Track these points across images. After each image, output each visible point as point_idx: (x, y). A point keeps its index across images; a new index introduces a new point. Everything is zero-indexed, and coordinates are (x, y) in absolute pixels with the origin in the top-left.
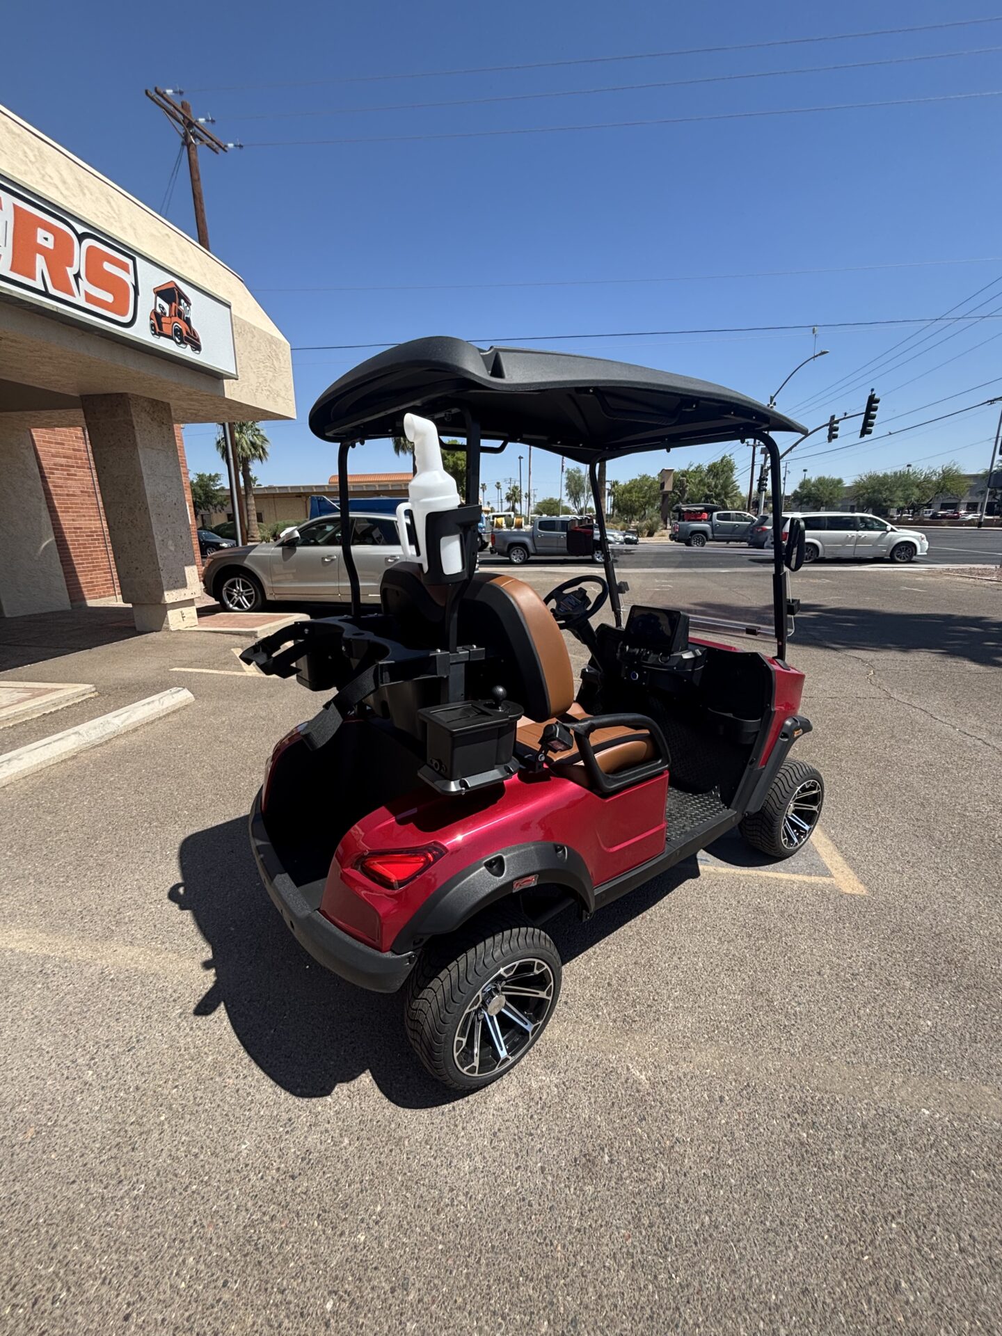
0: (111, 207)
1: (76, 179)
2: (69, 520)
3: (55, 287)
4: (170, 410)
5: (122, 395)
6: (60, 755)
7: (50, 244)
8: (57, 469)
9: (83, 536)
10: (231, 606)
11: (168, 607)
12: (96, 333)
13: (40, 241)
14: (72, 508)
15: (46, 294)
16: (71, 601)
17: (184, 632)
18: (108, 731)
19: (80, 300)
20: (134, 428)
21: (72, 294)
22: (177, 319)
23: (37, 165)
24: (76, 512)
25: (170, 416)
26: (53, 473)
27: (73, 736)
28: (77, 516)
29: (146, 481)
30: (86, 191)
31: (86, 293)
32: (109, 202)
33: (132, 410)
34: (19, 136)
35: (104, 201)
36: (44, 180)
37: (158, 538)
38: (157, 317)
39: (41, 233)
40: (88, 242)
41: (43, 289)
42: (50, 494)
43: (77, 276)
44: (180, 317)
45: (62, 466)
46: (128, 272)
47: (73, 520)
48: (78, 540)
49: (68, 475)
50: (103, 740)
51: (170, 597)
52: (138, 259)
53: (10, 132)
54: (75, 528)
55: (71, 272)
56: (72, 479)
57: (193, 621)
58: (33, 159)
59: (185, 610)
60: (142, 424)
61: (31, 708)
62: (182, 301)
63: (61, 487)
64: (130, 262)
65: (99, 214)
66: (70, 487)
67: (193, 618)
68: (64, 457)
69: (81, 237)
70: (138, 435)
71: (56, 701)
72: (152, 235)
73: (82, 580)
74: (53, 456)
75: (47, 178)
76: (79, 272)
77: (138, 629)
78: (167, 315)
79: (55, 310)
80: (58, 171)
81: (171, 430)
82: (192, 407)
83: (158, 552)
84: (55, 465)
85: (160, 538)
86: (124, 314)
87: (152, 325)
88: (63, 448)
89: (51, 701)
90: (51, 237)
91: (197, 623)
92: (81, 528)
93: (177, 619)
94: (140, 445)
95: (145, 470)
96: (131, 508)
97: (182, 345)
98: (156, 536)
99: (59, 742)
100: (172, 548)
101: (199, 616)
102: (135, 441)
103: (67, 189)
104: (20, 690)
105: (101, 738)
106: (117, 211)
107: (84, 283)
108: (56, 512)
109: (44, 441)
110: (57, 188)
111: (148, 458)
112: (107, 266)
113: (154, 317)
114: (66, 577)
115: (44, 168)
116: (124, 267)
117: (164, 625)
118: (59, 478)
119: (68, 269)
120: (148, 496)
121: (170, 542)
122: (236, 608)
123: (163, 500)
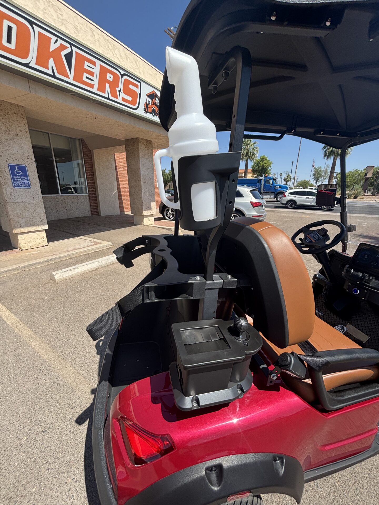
0: (137, 64)
1: (125, 55)
2: (122, 185)
3: (112, 96)
4: (152, 143)
5: (137, 138)
6: (91, 269)
7: (111, 79)
8: (121, 167)
9: (126, 190)
10: (167, 218)
11: (144, 216)
12: (125, 113)
13: (108, 78)
14: (124, 180)
15: (108, 99)
16: (120, 212)
17: (149, 226)
18: (109, 262)
19: (120, 101)
20: (139, 150)
21: (117, 98)
22: (154, 106)
23: (113, 50)
24: (125, 182)
25: (152, 146)
26: (119, 169)
27: (96, 262)
28: (125, 183)
29: (141, 170)
30: (128, 59)
31: (122, 98)
32: (136, 63)
33: (139, 144)
34: (107, 40)
35: (134, 62)
36: (114, 56)
37: (143, 191)
38: (147, 105)
39: (109, 75)
40: (125, 77)
41: (108, 97)
42: (118, 176)
43: (120, 91)
44: (155, 105)
45: (122, 166)
46: (138, 88)
47: (124, 185)
48: (124, 191)
49: (124, 169)
50: (107, 265)
51: (145, 213)
52: (142, 83)
53: (104, 39)
54: (124, 187)
55: (118, 89)
56: (124, 171)
57: (152, 222)
58: (111, 48)
59: (150, 218)
60: (142, 149)
61: (91, 249)
62: (157, 98)
63: (121, 173)
64: (139, 84)
65: (132, 68)
66: (124, 173)
67: (153, 221)
68: (123, 163)
69: (122, 76)
70: (140, 153)
71: (99, 248)
72: (150, 74)
73: (124, 205)
74: (120, 163)
75: (115, 55)
76: (120, 90)
77: (135, 224)
78: (151, 104)
79: (111, 105)
80: (119, 52)
81: (152, 151)
82: (160, 142)
83: (143, 196)
84: (120, 166)
85: (144, 191)
86: (135, 105)
87: (145, 109)
88: (123, 160)
89: (98, 247)
90: (112, 76)
91: (154, 223)
92: (126, 187)
93: (147, 221)
94: (140, 156)
95: (141, 166)
96: (136, 180)
97: (155, 116)
98: (142, 191)
99: (92, 264)
100: (148, 195)
101: (155, 221)
102: (139, 155)
103: (122, 58)
104: (92, 242)
105: (106, 264)
106: (138, 66)
107: (122, 94)
108: (119, 182)
109: (118, 158)
110: (118, 58)
111: (143, 161)
112: (131, 87)
113: (146, 106)
114: (119, 204)
115: (114, 51)
116: (137, 86)
117: (143, 223)
118: (121, 170)
119: (117, 88)
120: (141, 175)
121: (147, 193)
122: (168, 219)
123: (146, 177)
